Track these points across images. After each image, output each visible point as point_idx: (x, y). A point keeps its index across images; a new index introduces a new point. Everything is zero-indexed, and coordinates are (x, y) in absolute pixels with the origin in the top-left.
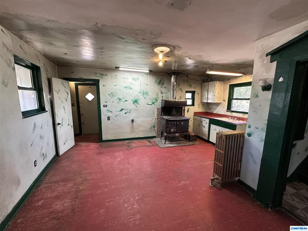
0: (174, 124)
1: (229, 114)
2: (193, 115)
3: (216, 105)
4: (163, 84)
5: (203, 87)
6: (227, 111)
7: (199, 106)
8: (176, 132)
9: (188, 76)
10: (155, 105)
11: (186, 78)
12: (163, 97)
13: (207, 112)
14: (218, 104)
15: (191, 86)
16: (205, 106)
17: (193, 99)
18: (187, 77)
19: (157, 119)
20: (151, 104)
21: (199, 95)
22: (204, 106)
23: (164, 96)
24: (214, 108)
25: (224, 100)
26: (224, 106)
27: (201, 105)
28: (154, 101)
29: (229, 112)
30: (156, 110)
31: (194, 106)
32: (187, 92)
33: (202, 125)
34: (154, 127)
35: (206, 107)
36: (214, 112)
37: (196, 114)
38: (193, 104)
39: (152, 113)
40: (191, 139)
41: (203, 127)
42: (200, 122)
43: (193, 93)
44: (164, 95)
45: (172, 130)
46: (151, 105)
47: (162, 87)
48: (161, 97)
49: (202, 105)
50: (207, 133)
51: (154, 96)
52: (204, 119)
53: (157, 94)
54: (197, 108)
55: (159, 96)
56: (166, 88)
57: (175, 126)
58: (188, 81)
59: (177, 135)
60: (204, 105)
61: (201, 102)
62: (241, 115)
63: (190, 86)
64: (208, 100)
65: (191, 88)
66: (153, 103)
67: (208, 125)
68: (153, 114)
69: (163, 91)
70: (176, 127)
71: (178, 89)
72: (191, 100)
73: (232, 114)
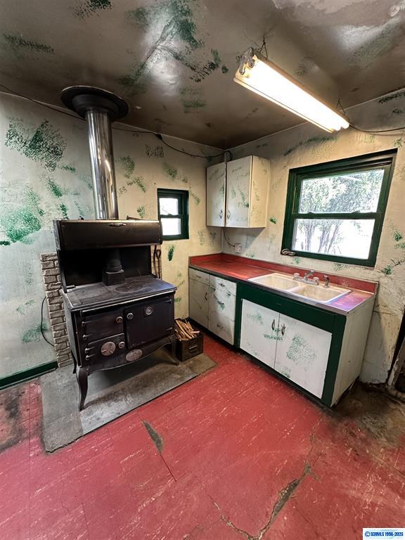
0: (115, 322)
1: (288, 261)
2: (187, 267)
3: (248, 235)
4: (56, 153)
5: (210, 179)
6: (281, 254)
7: (201, 240)
8: (128, 349)
9: (162, 135)
10: (27, 242)
11: (154, 142)
12: (63, 208)
13: (222, 254)
14: (254, 233)
15: (176, 172)
16: (218, 236)
17: (183, 215)
18: (159, 137)
19: (51, 298)
20: (6, 239)
21: (200, 203)
22: (214, 238)
23: (68, 205)
24: (243, 243)
25: (272, 220)
26: (274, 236)
27: (206, 236)
28: (20, 226)
29: (288, 255)
30: (37, 265)
31: (188, 238)
32: (163, 193)
33: (215, 297)
34: (42, 330)
35: (221, 240)
36: (244, 255)
37: (195, 262)
38: (184, 234)
39: (22, 278)
40: (185, 353)
41: (219, 306)
42: (207, 287)
43: (183, 197)
44: (67, 200)
45: (108, 348)
46: (7, 243)
47: (52, 166)
48: (53, 207)
49: (211, 234)
50: (232, 325)
51: (20, 205)
52: (218, 280)
53: (34, 197)
54: (198, 245)
55: (43, 206)
56: (72, 170)
57: (121, 327)
58: (161, 155)
59: (132, 356)
60: (215, 234)
61: (207, 226)
62: (328, 268)
63: (172, 174)
64: (228, 221)
65: (176, 180)
66: (18, 236)
67: (233, 299)
68: (29, 282)
69: (59, 183)
70: (125, 332)
71: (130, 180)
72: (177, 222)
73: (297, 262)
